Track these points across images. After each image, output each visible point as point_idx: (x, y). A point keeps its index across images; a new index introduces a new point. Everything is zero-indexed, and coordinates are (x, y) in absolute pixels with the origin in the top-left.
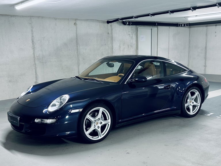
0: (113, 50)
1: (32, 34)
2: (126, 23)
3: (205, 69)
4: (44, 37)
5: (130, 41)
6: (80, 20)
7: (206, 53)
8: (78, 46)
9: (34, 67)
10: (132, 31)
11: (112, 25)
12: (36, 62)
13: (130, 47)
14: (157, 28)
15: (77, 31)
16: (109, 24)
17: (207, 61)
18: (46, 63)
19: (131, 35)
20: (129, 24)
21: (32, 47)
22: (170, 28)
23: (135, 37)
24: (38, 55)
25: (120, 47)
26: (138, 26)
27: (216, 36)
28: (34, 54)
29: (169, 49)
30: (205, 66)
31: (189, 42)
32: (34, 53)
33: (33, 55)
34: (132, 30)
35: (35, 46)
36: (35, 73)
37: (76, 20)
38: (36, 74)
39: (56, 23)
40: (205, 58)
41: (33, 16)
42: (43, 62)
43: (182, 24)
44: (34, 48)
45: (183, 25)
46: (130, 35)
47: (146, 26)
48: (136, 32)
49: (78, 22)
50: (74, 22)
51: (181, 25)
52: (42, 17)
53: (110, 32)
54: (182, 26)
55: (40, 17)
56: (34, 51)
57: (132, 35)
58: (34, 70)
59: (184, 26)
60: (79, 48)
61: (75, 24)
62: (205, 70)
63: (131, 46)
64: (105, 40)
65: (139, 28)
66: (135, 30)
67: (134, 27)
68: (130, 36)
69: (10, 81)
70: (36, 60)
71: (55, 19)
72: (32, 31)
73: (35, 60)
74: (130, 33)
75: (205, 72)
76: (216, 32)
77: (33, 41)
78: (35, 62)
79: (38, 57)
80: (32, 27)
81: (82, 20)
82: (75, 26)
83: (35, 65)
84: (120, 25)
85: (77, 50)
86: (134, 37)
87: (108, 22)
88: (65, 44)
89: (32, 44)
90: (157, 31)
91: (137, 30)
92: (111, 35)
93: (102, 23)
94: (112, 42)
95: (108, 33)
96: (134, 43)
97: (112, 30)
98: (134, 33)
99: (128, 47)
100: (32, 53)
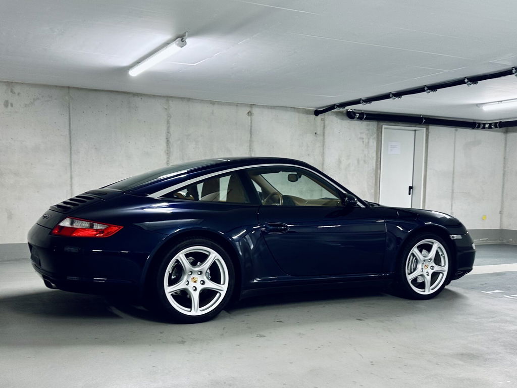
1: (168, 128)
2: (353, 115)
4: (189, 135)
5: (363, 150)
6: (260, 107)
10: (367, 132)
11: (324, 119)
13: (362, 162)
14: (427, 129)
15: (251, 126)
16: (319, 116)
19: (366, 141)
20: (360, 118)
21: (165, 152)
22: (456, 130)
23: (375, 144)
25: (340, 162)
26: (381, 123)
28: (167, 163)
29: (453, 174)
31: (504, 163)
34: (368, 130)
35: (171, 150)
37: (252, 106)
39: (213, 111)
41: (171, 97)
43: (484, 124)
44: (168, 153)
45: (487, 126)
46: (363, 139)
48: (378, 135)
49: (255, 111)
50: (248, 109)
51: (482, 126)
52: (189, 99)
53: (319, 132)
54: (484, 128)
55: (184, 98)
56: (168, 158)
57: (369, 139)
59: (490, 127)
61: (250, 113)
63: (365, 161)
64: (308, 146)
65: (384, 127)
66: (375, 130)
67: (373, 125)
68: (363, 142)
71: (211, 103)
72: (168, 122)
74: (364, 136)
77: (168, 141)
80: (169, 116)
81: (263, 107)
82: (249, 118)
84: (343, 120)
86: (373, 143)
87: (317, 113)
90: (427, 136)
91: (379, 131)
92: (322, 138)
93: (304, 115)
94: (322, 151)
95: (316, 133)
96: (370, 156)
97: (324, 127)
98: (371, 136)
99: (359, 163)
100: (165, 162)
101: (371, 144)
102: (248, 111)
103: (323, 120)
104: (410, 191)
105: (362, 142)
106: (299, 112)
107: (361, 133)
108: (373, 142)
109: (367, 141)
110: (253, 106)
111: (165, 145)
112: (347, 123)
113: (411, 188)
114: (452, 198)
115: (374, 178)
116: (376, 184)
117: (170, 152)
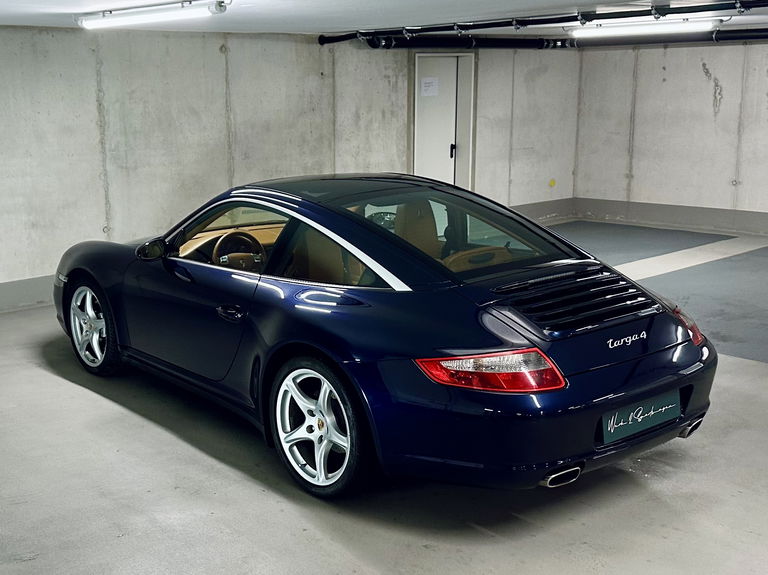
0: (337, 126)
1: (99, 82)
2: (377, 42)
3: (629, 185)
4: (133, 92)
5: (389, 96)
6: (237, 35)
7: (632, 134)
8: (232, 117)
9: (102, 183)
10: (395, 66)
11: (333, 49)
12: (110, 167)
13: (388, 115)
14: (477, 56)
15: (227, 70)
16: (326, 45)
17: (634, 161)
18: (136, 168)
19: (393, 80)
20: (387, 46)
21: (97, 123)
22: (515, 53)
23: (406, 83)
24: (113, 146)
25: (357, 116)
26: (414, 50)
27: (664, 80)
28: (102, 142)
29: (512, 122)
30: (630, 176)
31: (579, 98)
32: (102, 139)
33: (100, 147)
34: (396, 62)
35: (106, 118)
36: (104, 202)
37: (226, 35)
38: (107, 202)
39: (167, 49)
40: (631, 152)
42: (127, 168)
43: (555, 41)
44: (102, 126)
45: (559, 43)
46: (389, 77)
47: (440, 50)
48: (409, 70)
49: (232, 44)
50: (222, 42)
51: (551, 45)
53: (327, 71)
54: (555, 46)
56: (103, 133)
57: (397, 77)
58: (102, 192)
59: (563, 46)
60: (233, 120)
61: (223, 49)
62: (629, 189)
63: (392, 113)
64: (312, 96)
65: (417, 55)
66: (406, 63)
67: (402, 53)
68: (389, 82)
69: (34, 225)
70: (108, 161)
71: (163, 35)
72: (98, 73)
73: (104, 160)
74: (390, 72)
75: (628, 196)
76: (664, 68)
77: (100, 105)
78: (104, 166)
79: (113, 151)
80: (99, 63)
81: (243, 36)
82: (223, 56)
83: (105, 175)
84: (359, 49)
86: (403, 84)
87: (323, 40)
89: (97, 114)
90: (476, 65)
91: (411, 63)
92: (331, 80)
94: (332, 101)
95: (322, 74)
96: (400, 105)
97: (334, 63)
98: (400, 71)
99: (384, 116)
100: (98, 140)
101: (400, 84)
102: (220, 46)
104: (452, 151)
105: (387, 83)
107: (386, 68)
108: (403, 82)
109: (394, 80)
110: (228, 36)
111: (95, 111)
113: (453, 147)
114: (510, 160)
115: (406, 138)
116: (409, 148)
117: (105, 124)
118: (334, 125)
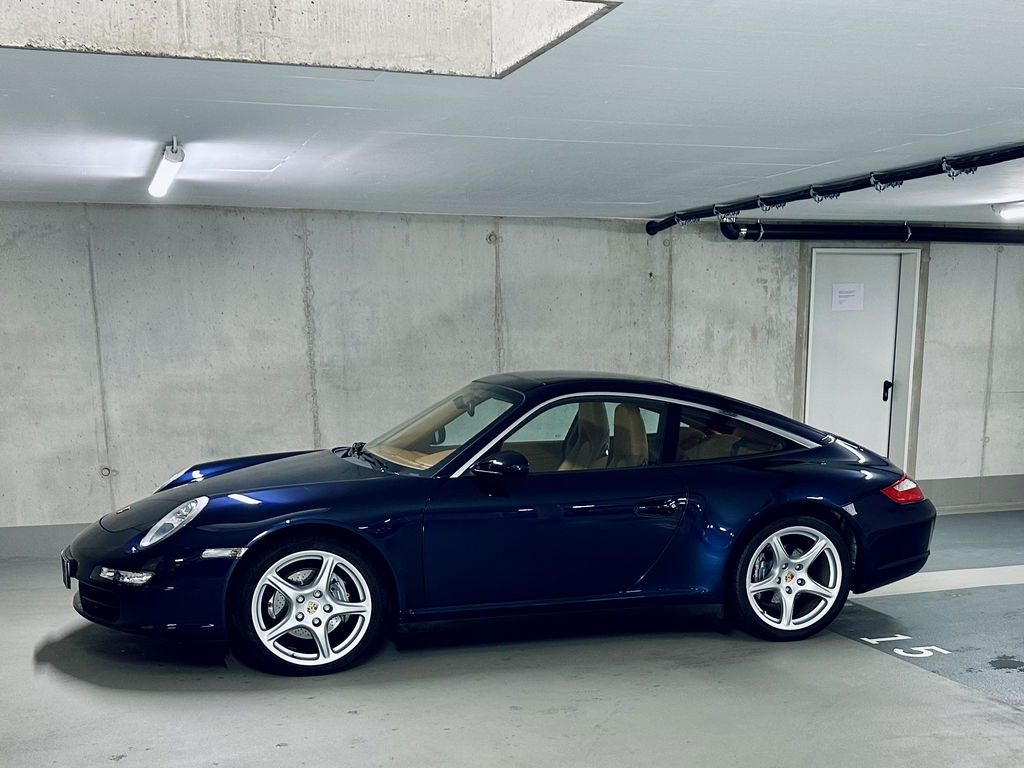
0: (675, 348)
1: (308, 277)
2: (735, 231)
4: (356, 292)
5: (765, 308)
6: (514, 220)
8: (504, 329)
9: (309, 406)
10: (777, 265)
11: (670, 241)
12: (320, 386)
13: (762, 334)
14: (925, 253)
15: (498, 266)
16: (659, 235)
18: (358, 389)
19: (772, 285)
20: (752, 237)
21: (303, 329)
23: (795, 291)
24: (325, 360)
25: (709, 335)
26: (810, 244)
28: (310, 353)
29: (991, 351)
32: (311, 350)
33: (308, 359)
34: (779, 261)
35: (317, 322)
36: (311, 429)
37: (497, 220)
39: (407, 236)
41: (312, 211)
42: (344, 389)
44: (311, 333)
46: (766, 281)
47: (858, 243)
48: (802, 270)
49: (507, 232)
50: (490, 229)
52: (351, 214)
53: (659, 270)
55: (340, 211)
56: (311, 343)
57: (778, 281)
58: (309, 415)
60: (505, 334)
61: (493, 238)
63: (769, 331)
64: (632, 305)
65: (814, 250)
66: (795, 260)
67: (792, 247)
68: (766, 288)
70: (318, 380)
71: (402, 219)
72: (307, 266)
73: (313, 378)
74: (768, 275)
77: (308, 306)
78: (312, 384)
79: (326, 366)
80: (308, 253)
81: (525, 221)
82: (493, 248)
83: (315, 395)
84: (716, 241)
85: (498, 342)
86: (790, 291)
87: (652, 228)
88: (446, 320)
89: (304, 318)
90: (924, 266)
91: (805, 261)
92: (665, 283)
93: (622, 234)
94: (666, 312)
95: (651, 275)
96: (784, 320)
97: (671, 259)
98: (785, 273)
99: (755, 336)
100: (304, 351)
101: (785, 291)
102: (488, 233)
103: (668, 244)
104: (886, 391)
105: (762, 290)
106: (609, 229)
107: (761, 269)
108: (791, 289)
109: (775, 285)
110: (500, 221)
111: (302, 315)
112: (726, 246)
113: (887, 385)
114: (987, 406)
115: (792, 369)
116: (797, 382)
117: (315, 331)
118: (669, 345)
